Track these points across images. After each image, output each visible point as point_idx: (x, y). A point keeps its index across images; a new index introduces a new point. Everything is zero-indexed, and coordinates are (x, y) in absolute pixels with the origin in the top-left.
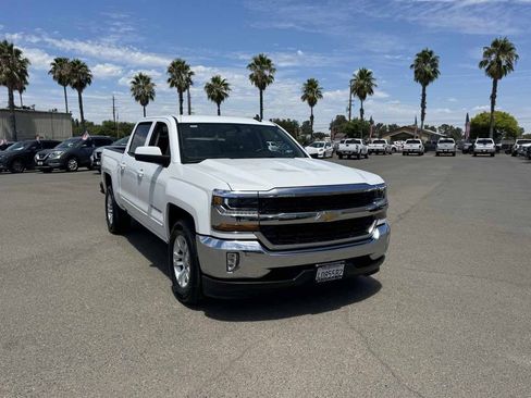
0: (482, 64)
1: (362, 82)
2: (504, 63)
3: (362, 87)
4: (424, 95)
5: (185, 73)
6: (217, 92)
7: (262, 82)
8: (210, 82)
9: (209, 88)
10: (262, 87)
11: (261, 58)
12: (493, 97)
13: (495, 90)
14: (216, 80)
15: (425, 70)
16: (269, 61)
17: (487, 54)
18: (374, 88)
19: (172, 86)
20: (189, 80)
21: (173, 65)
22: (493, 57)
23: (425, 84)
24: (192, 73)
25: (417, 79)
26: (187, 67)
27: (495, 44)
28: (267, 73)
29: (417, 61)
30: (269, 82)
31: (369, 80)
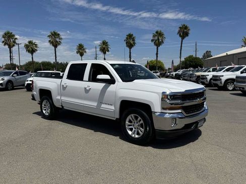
0: (152, 40)
1: (104, 46)
2: (160, 41)
3: (104, 48)
4: (130, 53)
5: (13, 39)
6: (31, 48)
7: (55, 44)
8: (27, 43)
9: (27, 46)
10: (56, 46)
11: (55, 33)
12: (157, 54)
13: (157, 51)
14: (30, 42)
15: (130, 42)
16: (59, 34)
17: (154, 36)
18: (109, 49)
19: (5, 45)
20: (14, 42)
21: (5, 34)
22: (156, 38)
23: (130, 48)
24: (16, 39)
25: (127, 46)
26: (14, 36)
27: (157, 32)
28: (58, 40)
29: (127, 38)
30: (59, 44)
31: (107, 46)
